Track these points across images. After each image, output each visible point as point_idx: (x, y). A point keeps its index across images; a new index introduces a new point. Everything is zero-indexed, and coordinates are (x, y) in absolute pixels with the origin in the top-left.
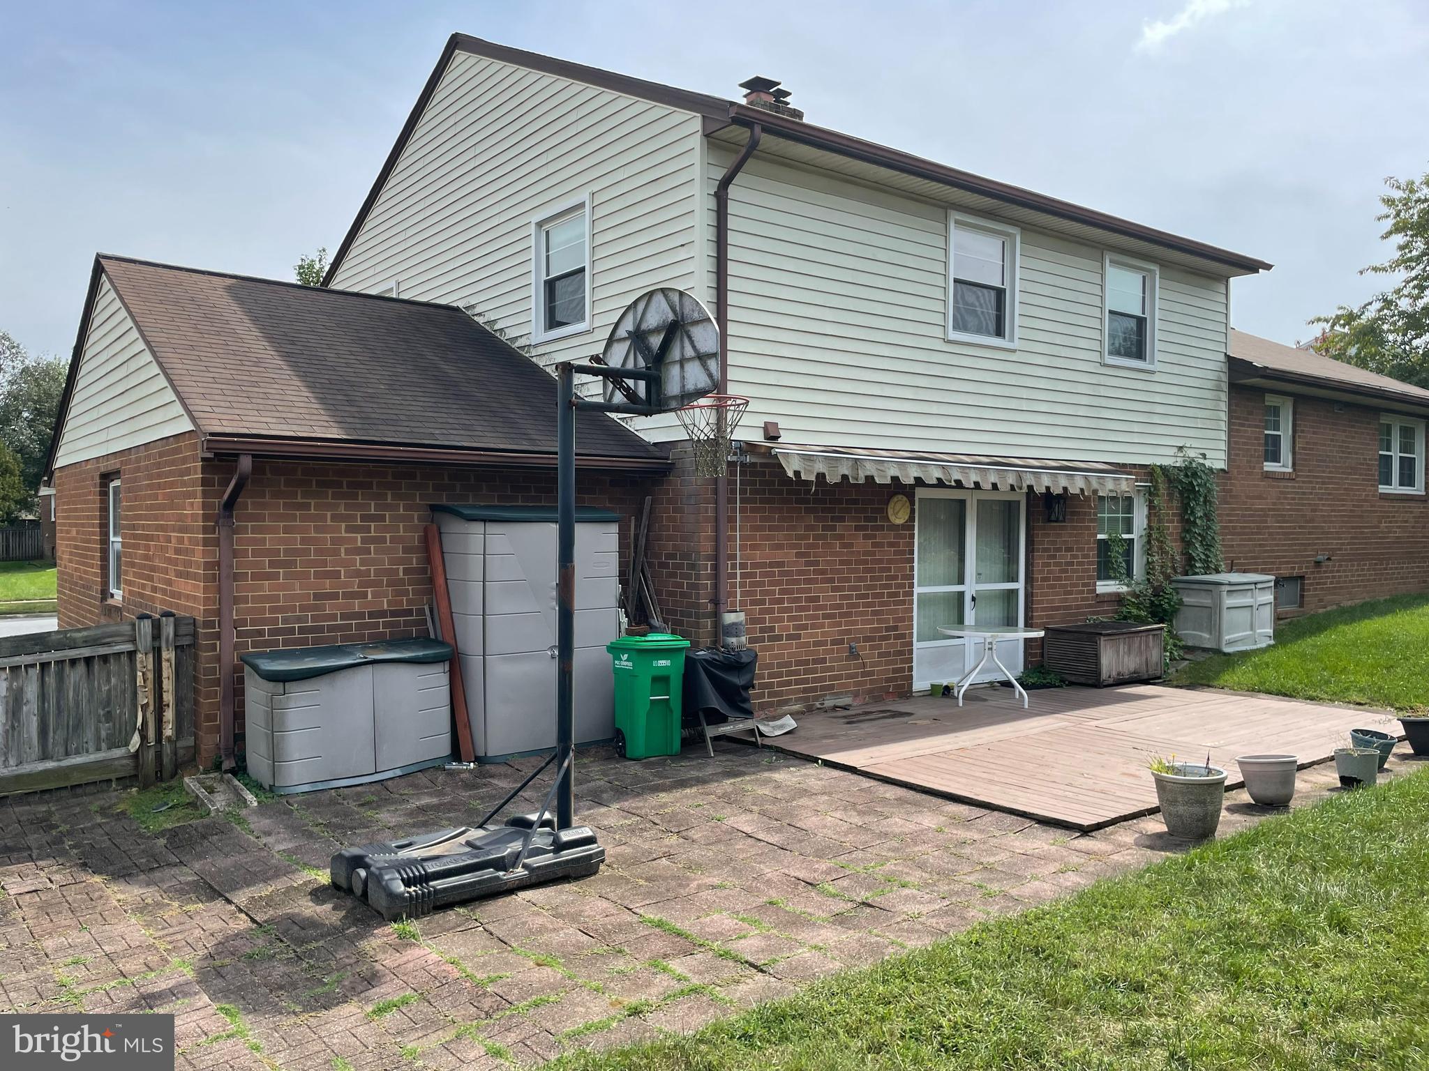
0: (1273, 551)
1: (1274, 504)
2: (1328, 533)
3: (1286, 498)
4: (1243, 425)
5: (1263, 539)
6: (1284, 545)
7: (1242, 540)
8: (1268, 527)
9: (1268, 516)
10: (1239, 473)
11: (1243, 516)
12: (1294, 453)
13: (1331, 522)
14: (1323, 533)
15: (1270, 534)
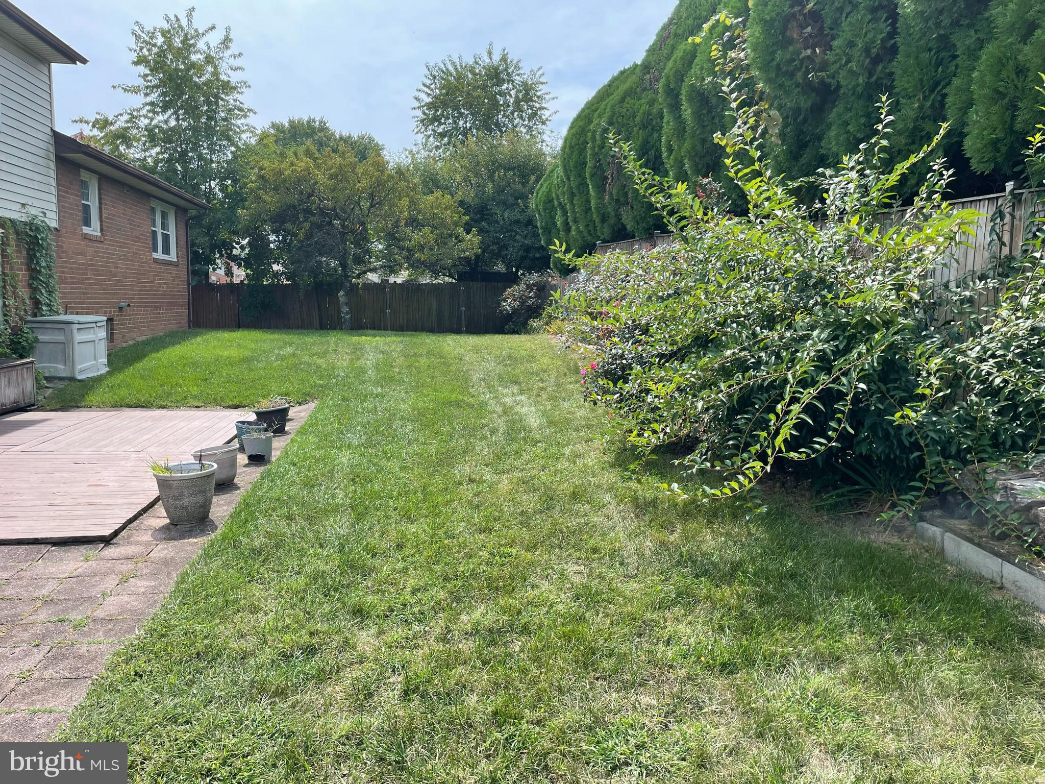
0: (92, 298)
1: (91, 260)
2: (126, 285)
3: (98, 256)
4: (67, 193)
5: (86, 289)
6: (100, 294)
7: (72, 288)
8: (88, 279)
9: (86, 269)
10: (67, 232)
11: (71, 268)
12: (101, 221)
13: (127, 277)
14: (122, 285)
15: (90, 284)
